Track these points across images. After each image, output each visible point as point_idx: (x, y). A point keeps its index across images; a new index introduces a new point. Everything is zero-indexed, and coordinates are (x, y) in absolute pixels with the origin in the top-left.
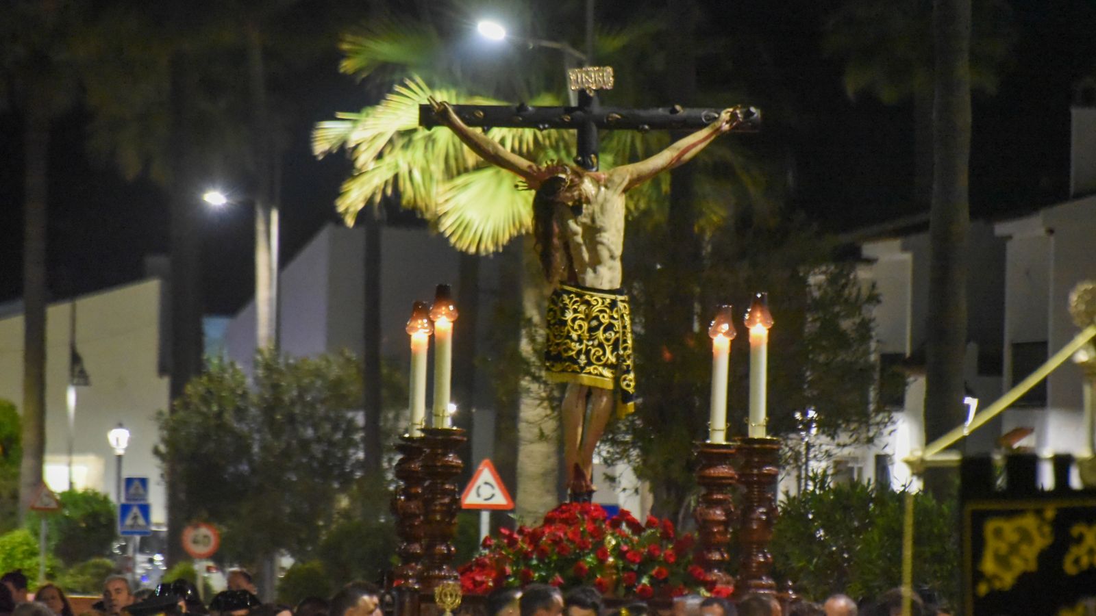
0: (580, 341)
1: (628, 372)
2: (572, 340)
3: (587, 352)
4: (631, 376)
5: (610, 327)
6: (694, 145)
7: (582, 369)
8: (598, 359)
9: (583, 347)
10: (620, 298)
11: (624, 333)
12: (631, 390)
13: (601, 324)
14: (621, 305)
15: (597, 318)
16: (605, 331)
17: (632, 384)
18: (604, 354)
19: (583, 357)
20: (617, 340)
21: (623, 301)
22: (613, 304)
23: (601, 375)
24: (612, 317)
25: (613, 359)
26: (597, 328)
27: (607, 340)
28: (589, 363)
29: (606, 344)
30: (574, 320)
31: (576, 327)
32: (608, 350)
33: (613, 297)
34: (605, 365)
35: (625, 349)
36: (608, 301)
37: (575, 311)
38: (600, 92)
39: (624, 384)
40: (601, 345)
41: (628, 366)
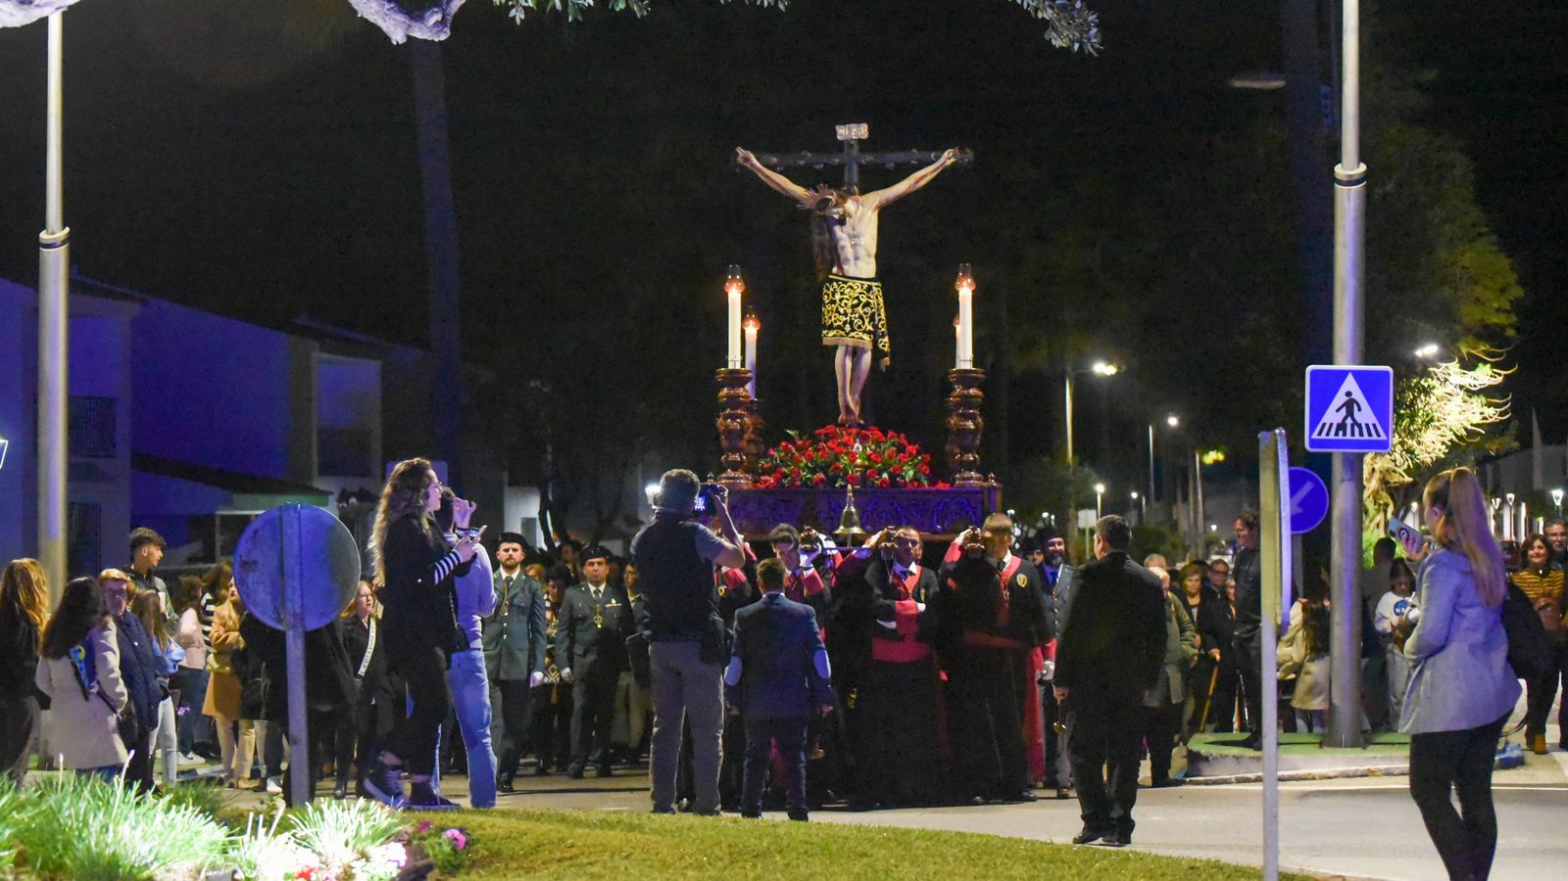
0: (846, 314)
1: (883, 337)
2: (840, 314)
3: (851, 323)
4: (886, 339)
5: (867, 304)
6: (925, 176)
7: (847, 334)
8: (859, 327)
9: (848, 318)
10: (874, 284)
11: (878, 310)
12: (886, 349)
13: (860, 302)
14: (874, 288)
15: (857, 298)
16: (863, 307)
17: (887, 345)
18: (864, 323)
19: (848, 326)
20: (873, 314)
21: (876, 286)
22: (869, 289)
23: (862, 338)
24: (869, 298)
25: (870, 328)
26: (857, 305)
27: (866, 313)
28: (853, 330)
29: (864, 316)
30: (841, 300)
31: (843, 305)
32: (867, 321)
33: (870, 283)
34: (864, 332)
35: (880, 320)
36: (865, 286)
37: (842, 293)
38: (860, 141)
39: (880, 346)
40: (861, 317)
41: (883, 332)
